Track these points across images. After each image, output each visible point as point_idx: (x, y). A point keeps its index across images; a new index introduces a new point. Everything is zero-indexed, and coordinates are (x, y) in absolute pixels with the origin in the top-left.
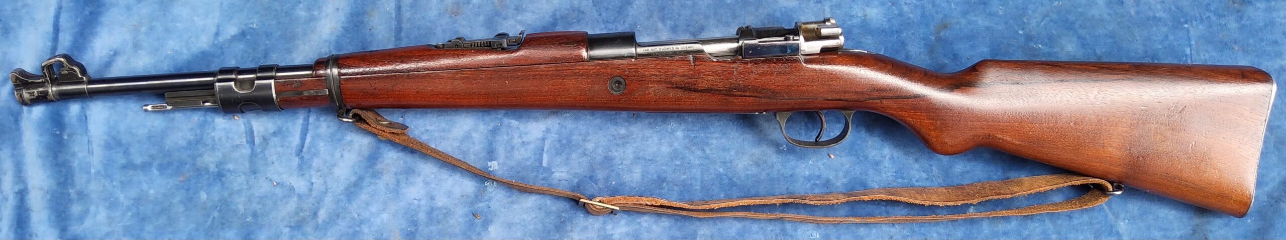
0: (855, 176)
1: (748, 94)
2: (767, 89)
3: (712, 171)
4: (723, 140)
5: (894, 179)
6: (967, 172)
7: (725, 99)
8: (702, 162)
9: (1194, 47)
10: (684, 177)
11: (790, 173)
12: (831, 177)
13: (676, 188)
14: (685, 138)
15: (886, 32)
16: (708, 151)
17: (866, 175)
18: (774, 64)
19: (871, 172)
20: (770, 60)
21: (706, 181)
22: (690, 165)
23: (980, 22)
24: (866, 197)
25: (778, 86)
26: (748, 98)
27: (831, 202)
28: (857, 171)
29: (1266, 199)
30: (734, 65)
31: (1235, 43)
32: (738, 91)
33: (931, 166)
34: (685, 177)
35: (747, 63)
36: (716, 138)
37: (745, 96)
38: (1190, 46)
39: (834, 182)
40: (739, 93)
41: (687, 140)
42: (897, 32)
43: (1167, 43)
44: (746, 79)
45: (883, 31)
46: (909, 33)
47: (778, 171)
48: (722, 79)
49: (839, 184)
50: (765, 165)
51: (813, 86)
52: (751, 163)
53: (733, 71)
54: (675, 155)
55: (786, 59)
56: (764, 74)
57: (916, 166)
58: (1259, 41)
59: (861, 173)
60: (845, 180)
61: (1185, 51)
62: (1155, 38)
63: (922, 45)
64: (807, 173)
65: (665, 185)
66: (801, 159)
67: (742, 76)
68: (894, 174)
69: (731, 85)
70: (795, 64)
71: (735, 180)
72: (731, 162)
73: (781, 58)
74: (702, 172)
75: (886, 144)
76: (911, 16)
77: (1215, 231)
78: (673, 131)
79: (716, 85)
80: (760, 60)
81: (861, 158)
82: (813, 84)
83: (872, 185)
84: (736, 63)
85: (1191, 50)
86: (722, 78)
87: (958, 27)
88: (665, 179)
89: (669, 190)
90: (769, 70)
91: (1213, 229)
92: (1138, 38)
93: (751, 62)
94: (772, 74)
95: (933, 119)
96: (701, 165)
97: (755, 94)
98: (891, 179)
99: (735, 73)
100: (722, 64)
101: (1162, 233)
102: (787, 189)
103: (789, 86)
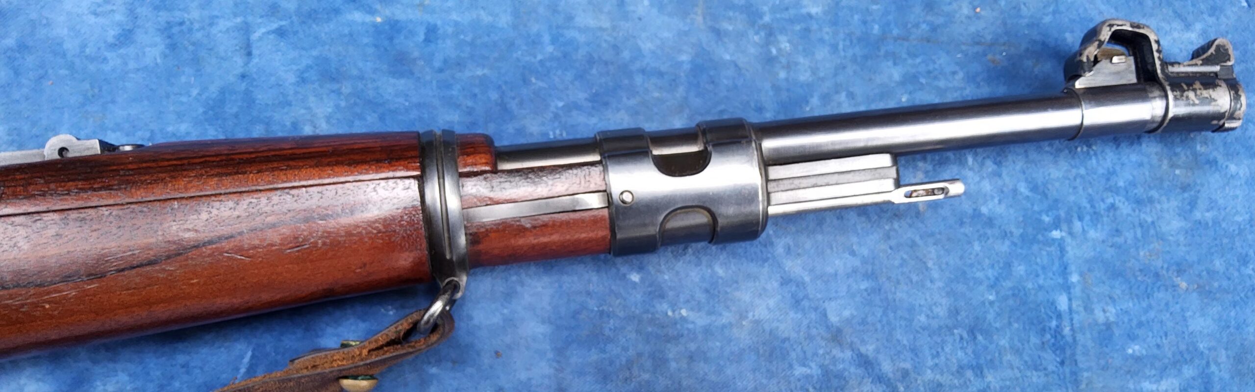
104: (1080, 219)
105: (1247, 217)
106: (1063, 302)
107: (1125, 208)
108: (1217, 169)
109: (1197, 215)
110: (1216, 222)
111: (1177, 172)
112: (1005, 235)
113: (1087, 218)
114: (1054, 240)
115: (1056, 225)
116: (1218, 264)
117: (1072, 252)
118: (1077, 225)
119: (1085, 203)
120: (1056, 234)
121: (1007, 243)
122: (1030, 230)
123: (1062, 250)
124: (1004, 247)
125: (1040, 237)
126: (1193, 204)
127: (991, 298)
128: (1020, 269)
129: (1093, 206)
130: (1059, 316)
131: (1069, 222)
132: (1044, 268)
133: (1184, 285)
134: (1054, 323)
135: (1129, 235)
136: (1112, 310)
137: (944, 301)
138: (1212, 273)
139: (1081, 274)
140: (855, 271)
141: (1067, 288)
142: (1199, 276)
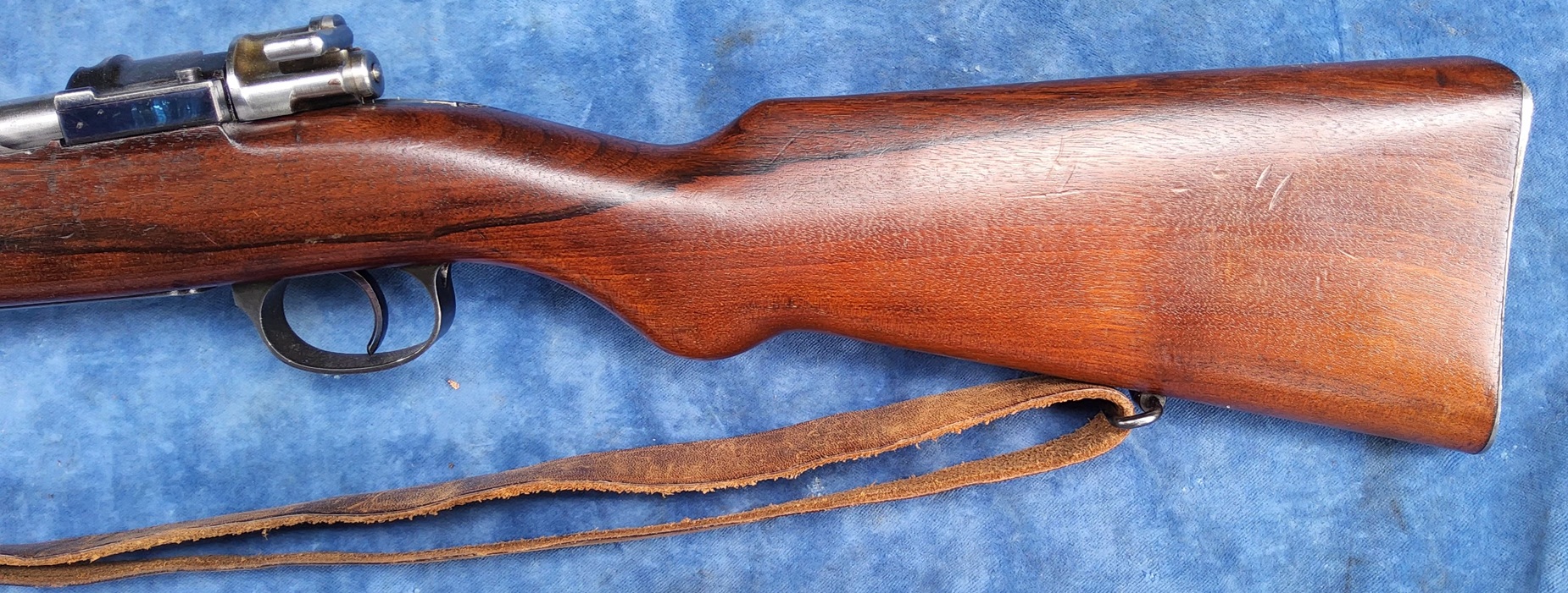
0: (516, 431)
1: (103, 244)
2: (152, 224)
3: (143, 452)
4: (178, 370)
5: (613, 427)
6: (804, 392)
7: (46, 262)
8: (118, 430)
9: (1348, 37)
10: (69, 473)
11: (349, 437)
12: (458, 439)
13: (51, 504)
14: (72, 370)
15: (595, 62)
16: (136, 400)
17: (542, 425)
18: (151, 154)
19: (554, 414)
20: (138, 144)
21: (128, 478)
22: (87, 440)
23: (830, 21)
24: (502, 489)
25: (180, 214)
26: (109, 256)
27: (410, 512)
28: (519, 415)
29: (1541, 394)
30: (45, 166)
31: (1448, 19)
32: (75, 238)
33: (712, 385)
34: (73, 472)
35: (76, 157)
36: (161, 365)
37: (99, 251)
38: (1339, 34)
39: (466, 449)
40: (79, 244)
41: (79, 377)
42: (621, 58)
43: (1282, 32)
44: (87, 203)
45: (586, 60)
46: (652, 58)
47: (320, 434)
48: (21, 209)
49: (477, 453)
50: (284, 423)
51: (277, 205)
52: (246, 420)
53: (45, 185)
54: (45, 419)
55: (182, 136)
56: (131, 183)
57: (675, 388)
58: (1505, 10)
59: (529, 422)
60: (490, 442)
61: (1326, 48)
62: (1255, 25)
63: (683, 87)
64: (397, 433)
65: (20, 498)
66: (380, 397)
67: (73, 195)
68: (615, 416)
69: (49, 223)
70: (211, 149)
71: (203, 468)
72: (196, 421)
73: (167, 134)
74: (116, 456)
75: (594, 341)
76: (653, 16)
77: (1420, 490)
78: (45, 355)
79: (10, 227)
80: (113, 145)
81: (529, 383)
82: (275, 200)
83: (561, 449)
84: (48, 159)
85: (1341, 44)
86: (19, 204)
87: (777, 37)
88: (20, 483)
89: (31, 510)
90: (143, 170)
91: (1413, 485)
92: (1214, 28)
93: (88, 153)
94: (152, 181)
95: (632, 271)
96: (116, 437)
97: (124, 243)
98: (605, 428)
99: (53, 188)
100: (8, 166)
101: (1288, 505)
102: (343, 478)
103: (209, 212)
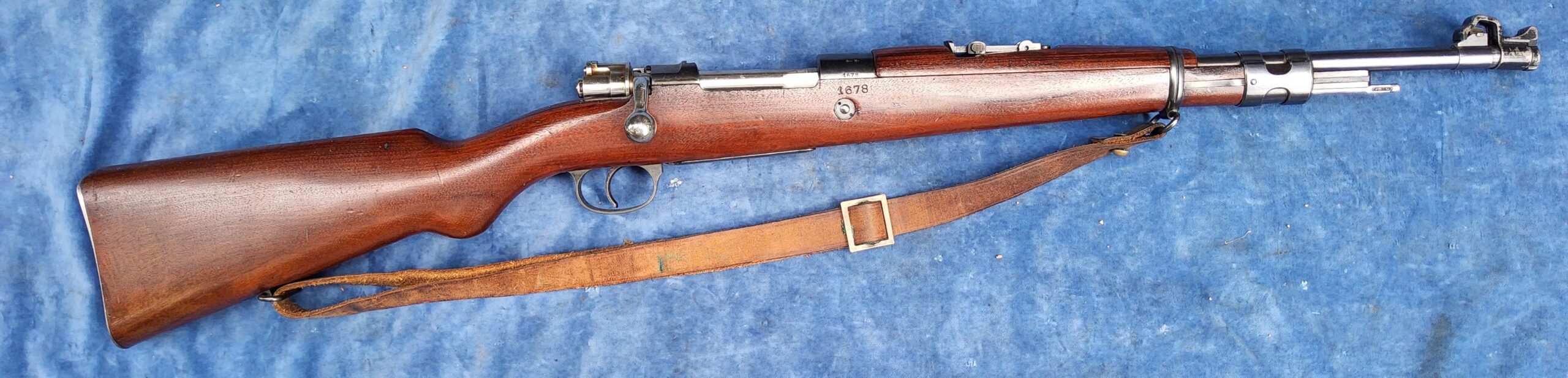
104: (1452, 106)
105: (1536, 112)
106: (1439, 144)
107: (1475, 103)
108: (1524, 87)
109: (1511, 109)
110: (1520, 113)
111: (1504, 87)
112: (1414, 111)
113: (1456, 106)
114: (1438, 115)
115: (1440, 108)
116: (1518, 133)
117: (1446, 122)
118: (1450, 109)
119: (1456, 99)
120: (1439, 112)
121: (1415, 115)
122: (1427, 109)
123: (1441, 120)
124: (1413, 117)
125: (1431, 113)
126: (1509, 104)
127: (1405, 139)
128: (1420, 128)
129: (1459, 101)
130: (1437, 151)
131: (1447, 108)
132: (1431, 128)
133: (1500, 142)
134: (1434, 154)
135: (1476, 116)
136: (1462, 150)
137: (1382, 139)
138: (1514, 138)
139: (1449, 132)
140: (1341, 122)
141: (1442, 138)
142: (1508, 138)
